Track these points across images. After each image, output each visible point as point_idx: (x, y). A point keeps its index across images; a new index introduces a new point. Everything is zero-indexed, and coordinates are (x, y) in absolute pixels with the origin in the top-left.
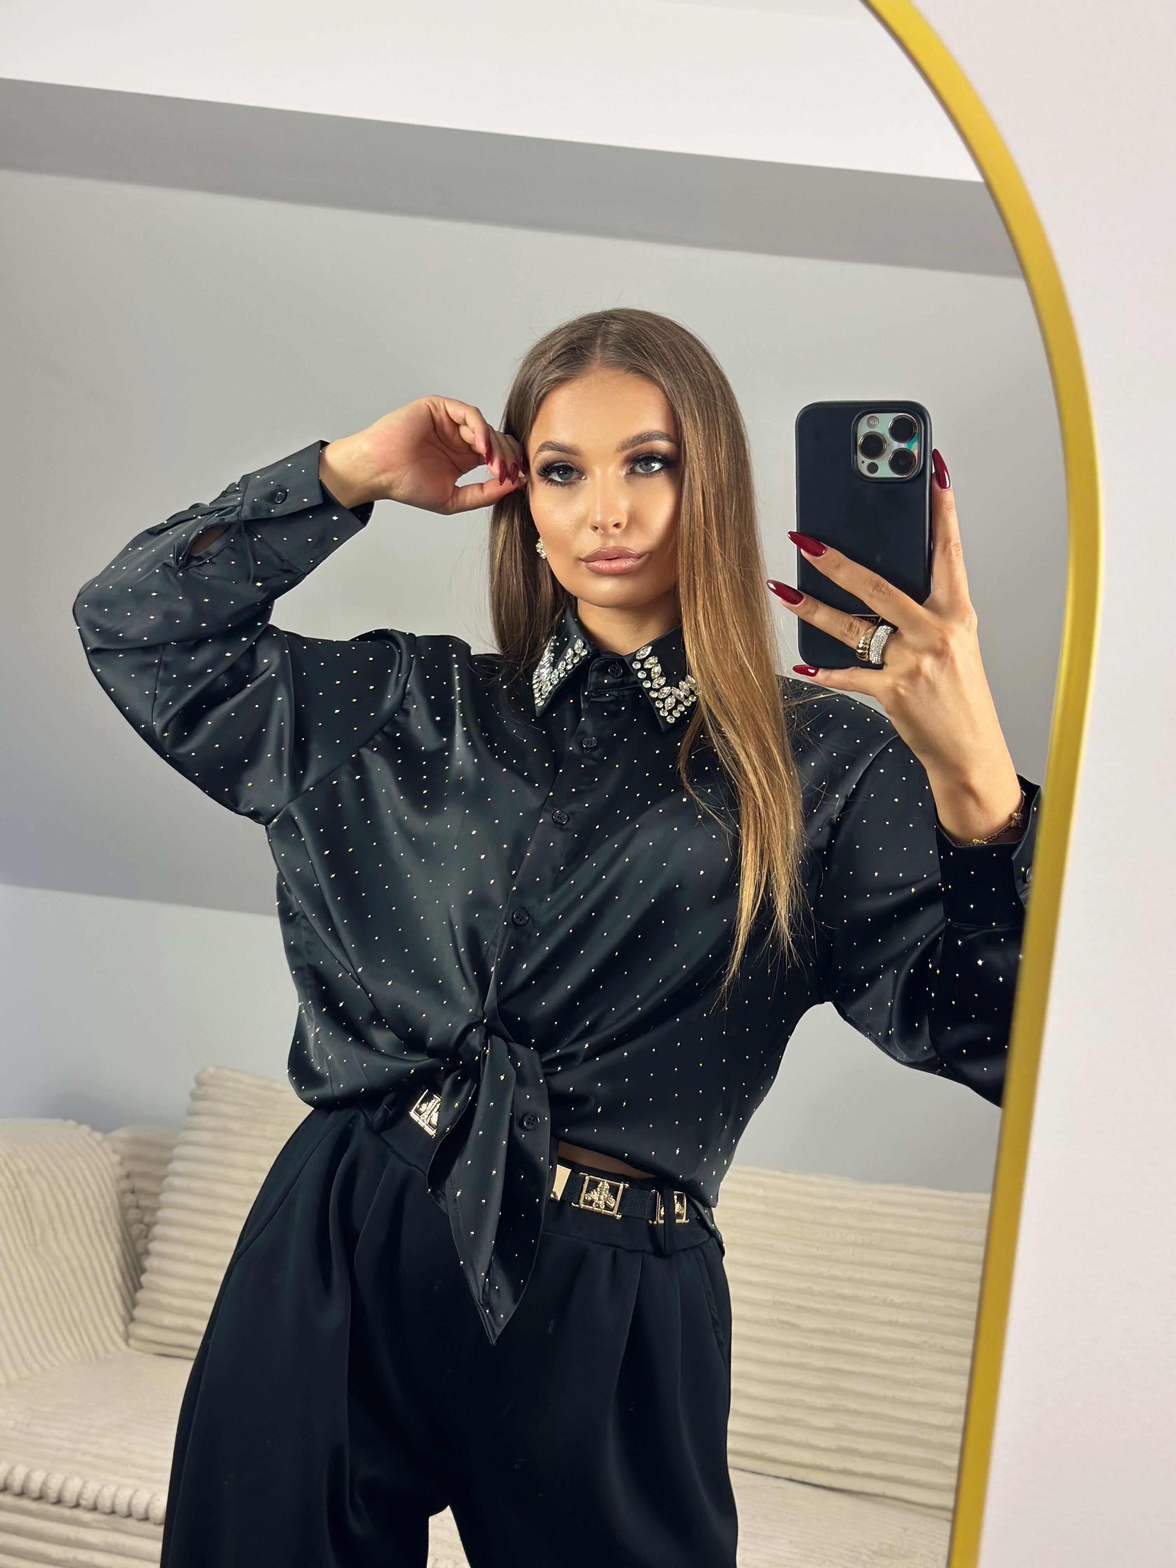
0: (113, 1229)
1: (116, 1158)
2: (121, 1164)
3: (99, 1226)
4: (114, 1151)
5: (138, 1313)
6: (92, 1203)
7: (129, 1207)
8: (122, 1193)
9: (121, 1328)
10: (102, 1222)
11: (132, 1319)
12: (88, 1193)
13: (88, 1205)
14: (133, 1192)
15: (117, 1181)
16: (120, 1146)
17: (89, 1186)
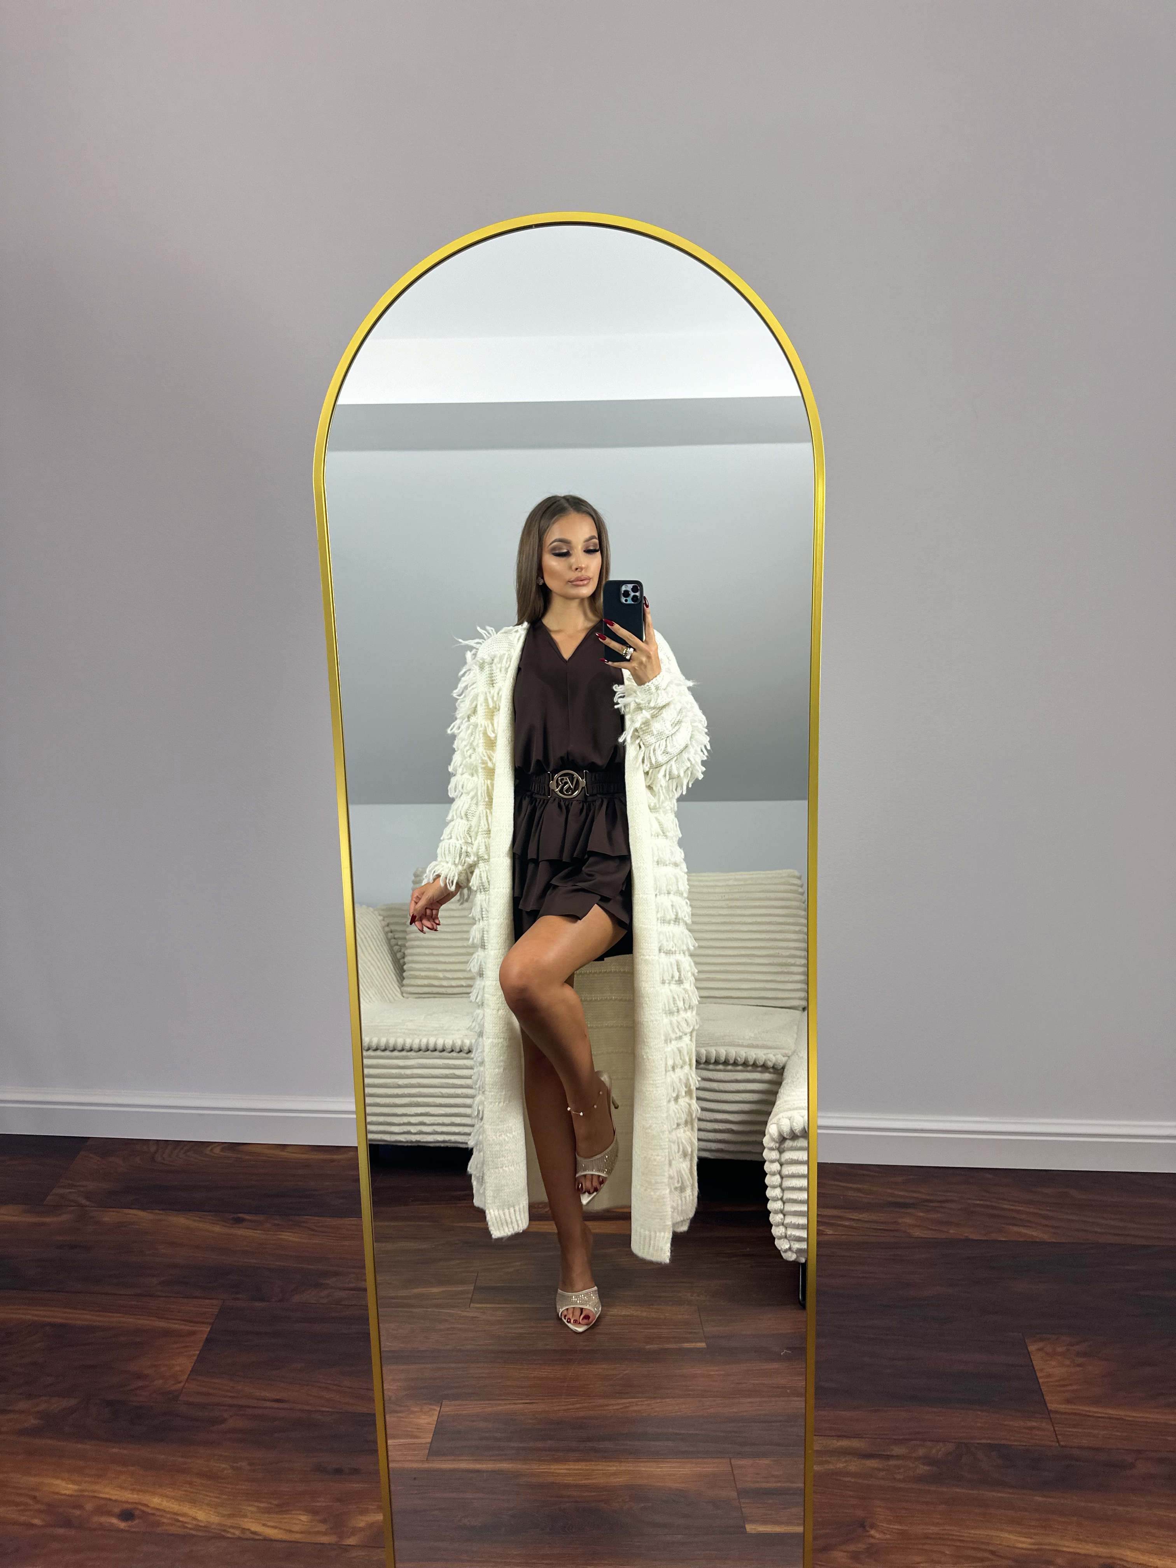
0: (385, 948)
1: (381, 918)
2: (383, 920)
3: (380, 947)
4: (380, 915)
5: (405, 982)
6: (375, 937)
7: (391, 938)
8: (386, 933)
9: (399, 990)
10: (381, 945)
11: (403, 986)
12: (373, 933)
13: (374, 938)
14: (391, 932)
15: (384, 928)
16: (382, 913)
17: (373, 930)
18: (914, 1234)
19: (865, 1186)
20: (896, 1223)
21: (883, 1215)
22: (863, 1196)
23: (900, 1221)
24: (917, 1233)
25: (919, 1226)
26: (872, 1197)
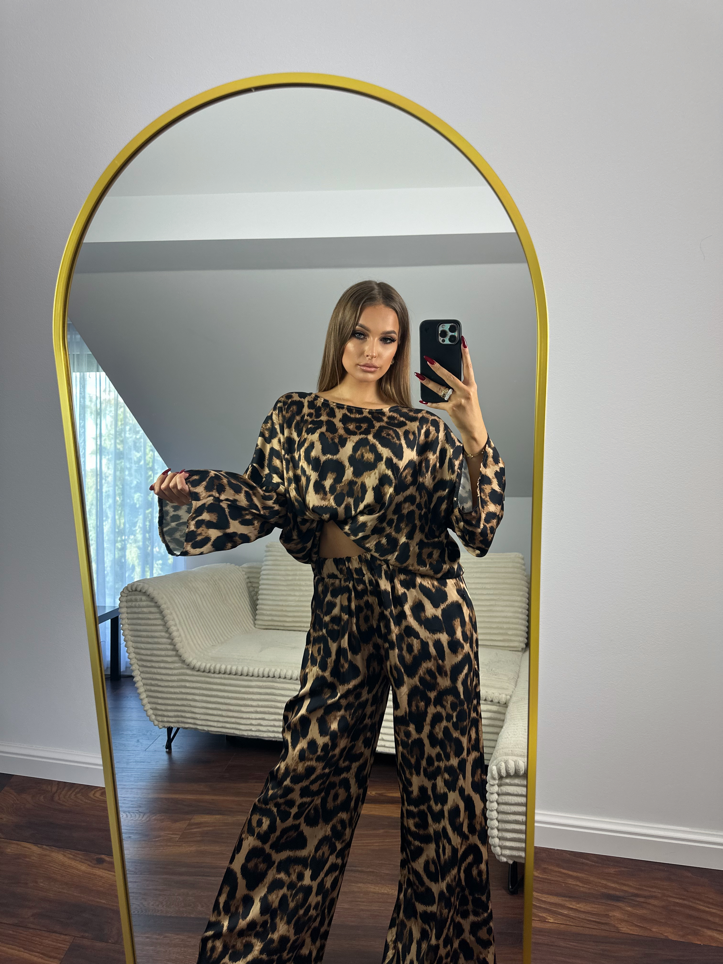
15: (245, 580)
18: (621, 929)
19: (583, 875)
20: (607, 916)
21: (596, 906)
22: (581, 885)
23: (611, 914)
24: (625, 928)
25: (627, 921)
26: (589, 887)
